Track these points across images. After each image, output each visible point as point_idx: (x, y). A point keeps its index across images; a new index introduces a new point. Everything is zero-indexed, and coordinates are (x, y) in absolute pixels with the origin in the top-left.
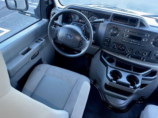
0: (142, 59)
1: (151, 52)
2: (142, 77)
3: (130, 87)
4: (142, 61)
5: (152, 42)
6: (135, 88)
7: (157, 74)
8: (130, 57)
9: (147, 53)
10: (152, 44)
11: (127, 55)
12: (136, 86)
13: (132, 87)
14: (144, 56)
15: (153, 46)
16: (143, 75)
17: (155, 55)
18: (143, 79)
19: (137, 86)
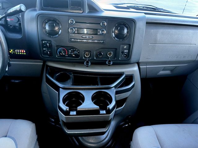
0: (107, 63)
1: (116, 49)
2: (115, 91)
3: (101, 112)
4: (109, 66)
5: (113, 34)
6: (109, 112)
7: (134, 80)
8: (90, 63)
9: (112, 53)
10: (114, 36)
11: (85, 63)
12: (109, 108)
13: (104, 112)
14: (109, 58)
15: (116, 38)
16: (115, 87)
17: (123, 52)
18: (117, 93)
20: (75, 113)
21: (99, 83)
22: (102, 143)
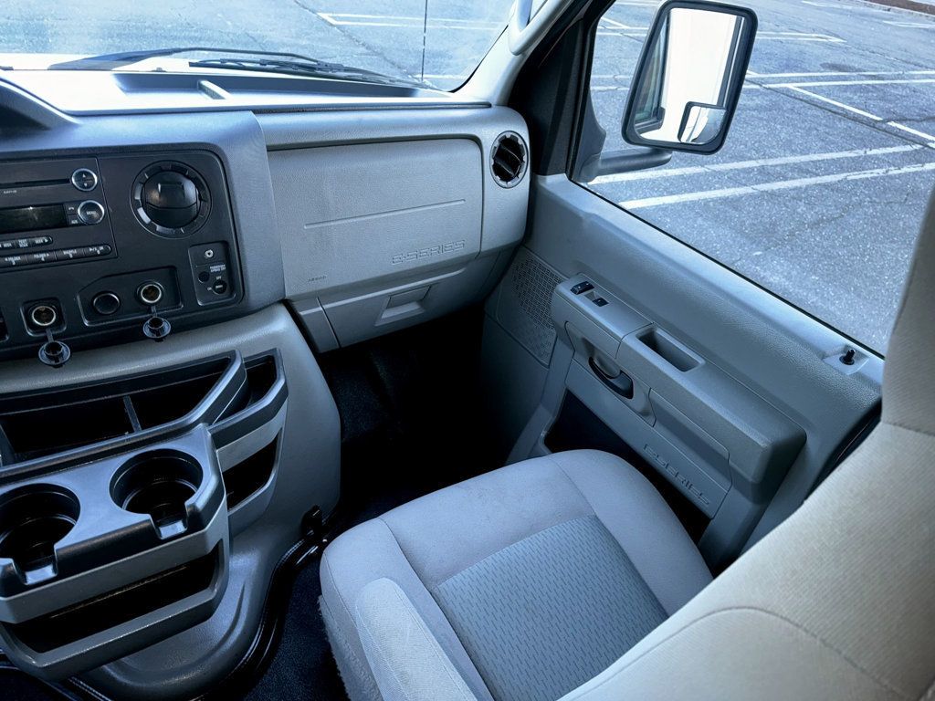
0: (147, 331)
1: (172, 269)
2: (210, 435)
3: (166, 531)
4: (160, 340)
5: (141, 212)
6: (196, 521)
8: (66, 351)
9: (158, 286)
10: (146, 219)
11: (42, 354)
12: (193, 506)
13: (179, 527)
14: (154, 309)
15: (159, 228)
16: (208, 418)
17: (205, 276)
18: (219, 440)
19: (200, 499)
20: (48, 572)
21: (135, 422)
22: (218, 654)
